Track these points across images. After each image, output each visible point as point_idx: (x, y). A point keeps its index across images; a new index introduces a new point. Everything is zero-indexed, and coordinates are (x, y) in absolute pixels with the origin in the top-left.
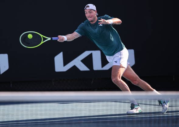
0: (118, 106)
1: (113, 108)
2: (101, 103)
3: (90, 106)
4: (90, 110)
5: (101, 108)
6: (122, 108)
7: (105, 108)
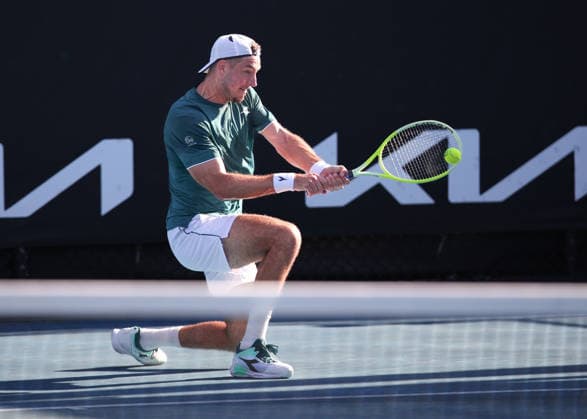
0: (530, 339)
1: (512, 347)
2: (468, 324)
3: (426, 338)
4: (425, 353)
5: (465, 346)
6: (546, 347)
7: (481, 345)
